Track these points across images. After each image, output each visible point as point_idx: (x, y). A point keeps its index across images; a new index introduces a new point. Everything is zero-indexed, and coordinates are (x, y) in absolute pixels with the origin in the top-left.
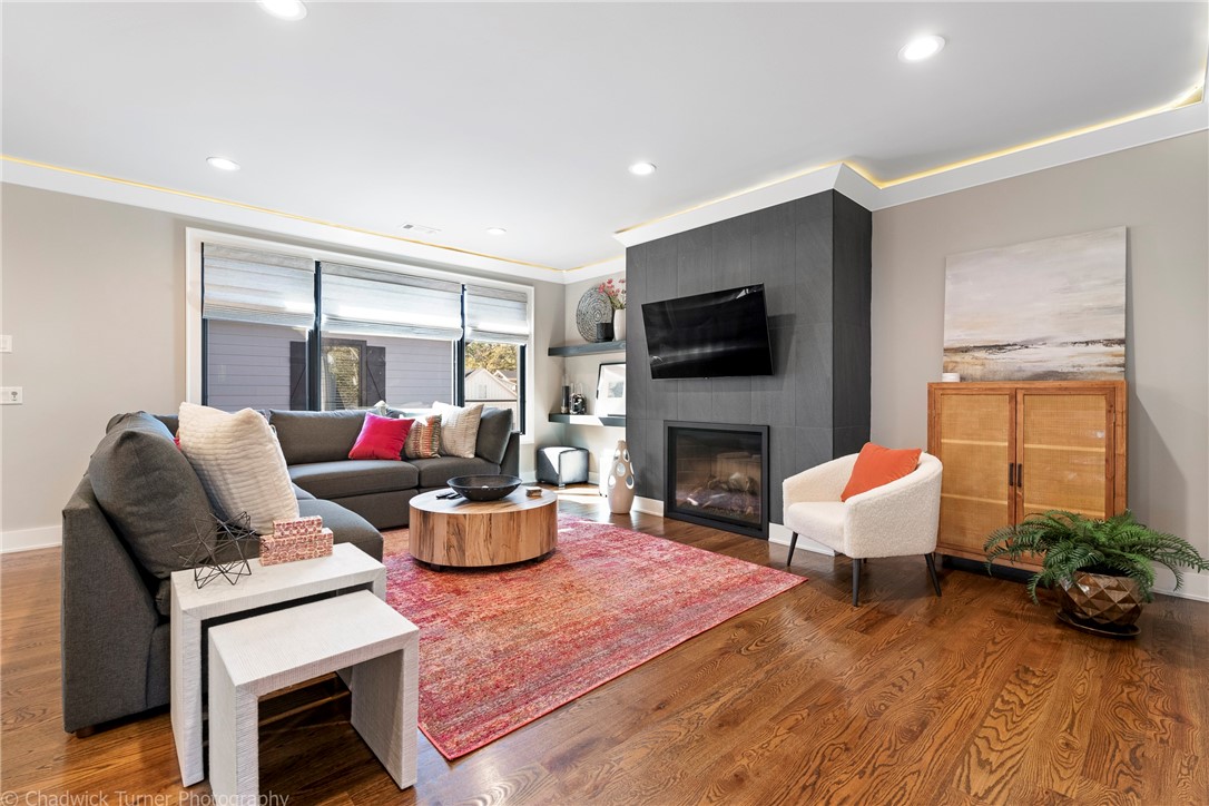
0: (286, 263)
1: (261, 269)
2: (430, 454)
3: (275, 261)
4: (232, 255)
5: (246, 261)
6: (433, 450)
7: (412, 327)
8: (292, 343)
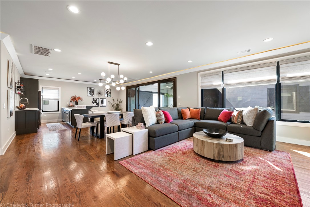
0: (216, 74)
1: (211, 77)
2: (236, 122)
3: (213, 74)
4: (205, 76)
5: (208, 76)
6: (237, 121)
7: (252, 83)
8: (268, 89)
